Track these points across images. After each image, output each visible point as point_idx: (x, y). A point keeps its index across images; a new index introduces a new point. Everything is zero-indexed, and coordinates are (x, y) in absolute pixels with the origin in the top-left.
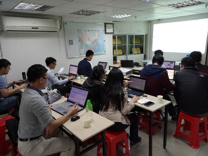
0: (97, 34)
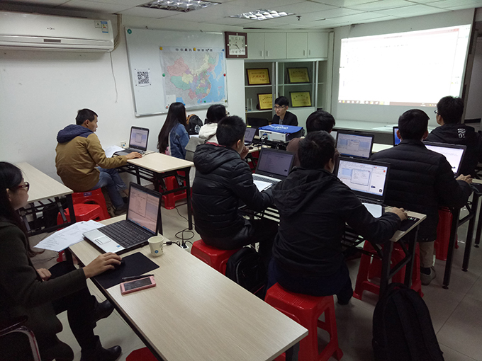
0: (207, 58)
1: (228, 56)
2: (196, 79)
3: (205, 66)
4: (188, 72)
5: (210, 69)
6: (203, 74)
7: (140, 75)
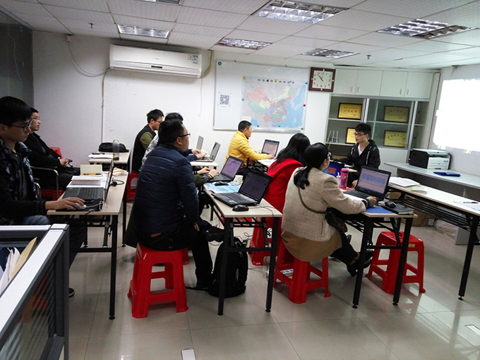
0: (287, 89)
1: (311, 89)
2: (273, 105)
3: (285, 96)
4: (266, 99)
5: (289, 98)
6: (282, 102)
7: (222, 97)
